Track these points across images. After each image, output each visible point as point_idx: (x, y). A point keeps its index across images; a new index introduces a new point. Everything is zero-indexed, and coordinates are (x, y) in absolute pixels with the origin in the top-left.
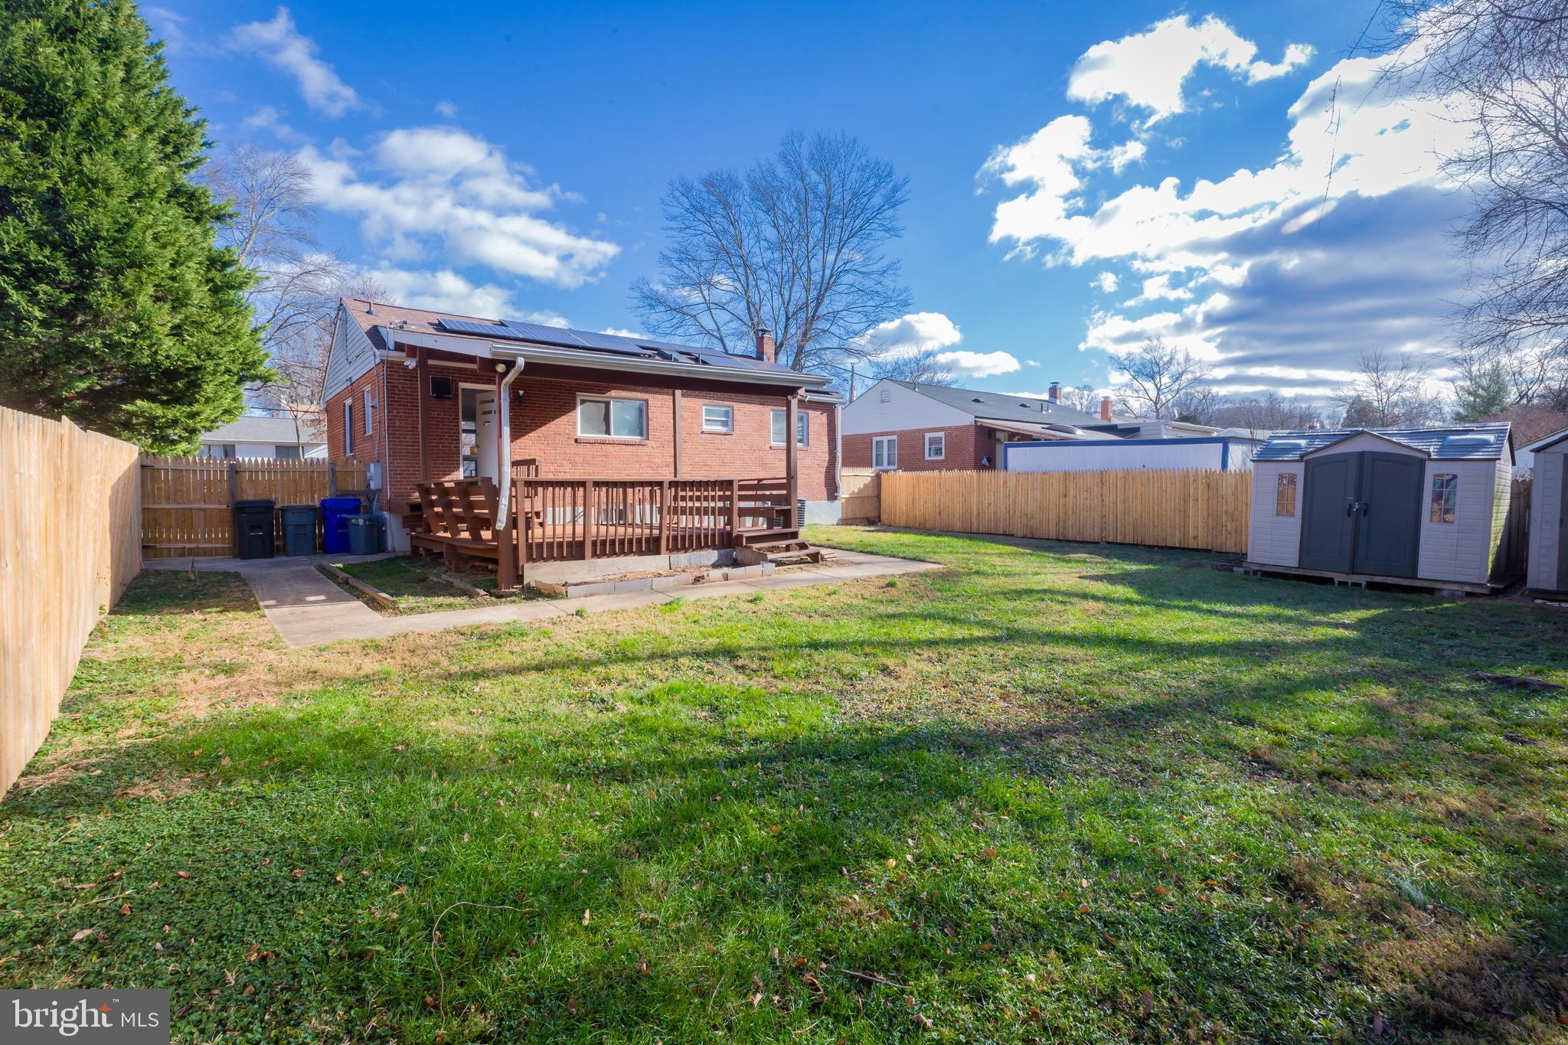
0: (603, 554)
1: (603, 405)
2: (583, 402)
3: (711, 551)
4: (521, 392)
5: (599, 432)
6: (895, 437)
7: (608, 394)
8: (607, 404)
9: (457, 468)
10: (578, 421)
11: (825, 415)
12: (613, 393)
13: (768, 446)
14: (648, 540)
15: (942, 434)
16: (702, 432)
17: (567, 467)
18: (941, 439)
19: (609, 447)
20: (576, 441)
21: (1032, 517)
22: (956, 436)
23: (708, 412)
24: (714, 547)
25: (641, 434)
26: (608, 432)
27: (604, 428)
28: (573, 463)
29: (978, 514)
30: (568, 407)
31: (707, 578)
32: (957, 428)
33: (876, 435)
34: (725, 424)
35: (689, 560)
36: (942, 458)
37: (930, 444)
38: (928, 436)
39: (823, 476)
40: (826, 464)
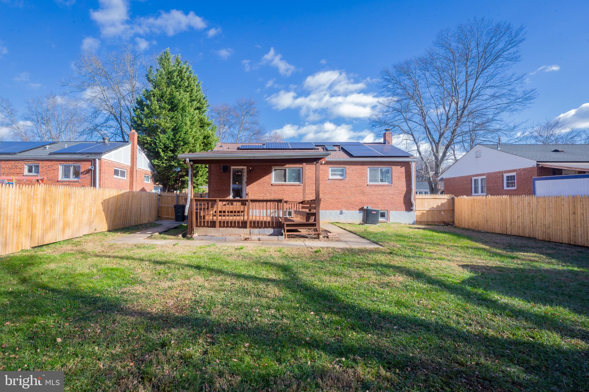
0: (224, 227)
1: (284, 171)
2: (275, 170)
3: (270, 229)
4: (251, 168)
5: (282, 181)
6: (484, 177)
7: (285, 166)
8: (285, 170)
9: (229, 195)
10: (273, 177)
11: (404, 168)
12: (287, 166)
13: (366, 184)
14: (242, 222)
15: (514, 174)
16: (329, 179)
17: (268, 194)
18: (514, 176)
19: (285, 187)
20: (272, 185)
21: (549, 227)
22: (524, 174)
23: (332, 171)
24: (273, 227)
25: (299, 181)
26: (285, 181)
27: (283, 179)
28: (270, 193)
29: (511, 223)
30: (270, 172)
31: (250, 239)
32: (524, 170)
33: (474, 176)
34: (342, 175)
35: (259, 232)
36: (515, 188)
37: (507, 180)
38: (505, 175)
39: (402, 199)
40: (404, 192)
